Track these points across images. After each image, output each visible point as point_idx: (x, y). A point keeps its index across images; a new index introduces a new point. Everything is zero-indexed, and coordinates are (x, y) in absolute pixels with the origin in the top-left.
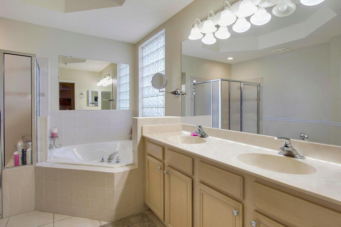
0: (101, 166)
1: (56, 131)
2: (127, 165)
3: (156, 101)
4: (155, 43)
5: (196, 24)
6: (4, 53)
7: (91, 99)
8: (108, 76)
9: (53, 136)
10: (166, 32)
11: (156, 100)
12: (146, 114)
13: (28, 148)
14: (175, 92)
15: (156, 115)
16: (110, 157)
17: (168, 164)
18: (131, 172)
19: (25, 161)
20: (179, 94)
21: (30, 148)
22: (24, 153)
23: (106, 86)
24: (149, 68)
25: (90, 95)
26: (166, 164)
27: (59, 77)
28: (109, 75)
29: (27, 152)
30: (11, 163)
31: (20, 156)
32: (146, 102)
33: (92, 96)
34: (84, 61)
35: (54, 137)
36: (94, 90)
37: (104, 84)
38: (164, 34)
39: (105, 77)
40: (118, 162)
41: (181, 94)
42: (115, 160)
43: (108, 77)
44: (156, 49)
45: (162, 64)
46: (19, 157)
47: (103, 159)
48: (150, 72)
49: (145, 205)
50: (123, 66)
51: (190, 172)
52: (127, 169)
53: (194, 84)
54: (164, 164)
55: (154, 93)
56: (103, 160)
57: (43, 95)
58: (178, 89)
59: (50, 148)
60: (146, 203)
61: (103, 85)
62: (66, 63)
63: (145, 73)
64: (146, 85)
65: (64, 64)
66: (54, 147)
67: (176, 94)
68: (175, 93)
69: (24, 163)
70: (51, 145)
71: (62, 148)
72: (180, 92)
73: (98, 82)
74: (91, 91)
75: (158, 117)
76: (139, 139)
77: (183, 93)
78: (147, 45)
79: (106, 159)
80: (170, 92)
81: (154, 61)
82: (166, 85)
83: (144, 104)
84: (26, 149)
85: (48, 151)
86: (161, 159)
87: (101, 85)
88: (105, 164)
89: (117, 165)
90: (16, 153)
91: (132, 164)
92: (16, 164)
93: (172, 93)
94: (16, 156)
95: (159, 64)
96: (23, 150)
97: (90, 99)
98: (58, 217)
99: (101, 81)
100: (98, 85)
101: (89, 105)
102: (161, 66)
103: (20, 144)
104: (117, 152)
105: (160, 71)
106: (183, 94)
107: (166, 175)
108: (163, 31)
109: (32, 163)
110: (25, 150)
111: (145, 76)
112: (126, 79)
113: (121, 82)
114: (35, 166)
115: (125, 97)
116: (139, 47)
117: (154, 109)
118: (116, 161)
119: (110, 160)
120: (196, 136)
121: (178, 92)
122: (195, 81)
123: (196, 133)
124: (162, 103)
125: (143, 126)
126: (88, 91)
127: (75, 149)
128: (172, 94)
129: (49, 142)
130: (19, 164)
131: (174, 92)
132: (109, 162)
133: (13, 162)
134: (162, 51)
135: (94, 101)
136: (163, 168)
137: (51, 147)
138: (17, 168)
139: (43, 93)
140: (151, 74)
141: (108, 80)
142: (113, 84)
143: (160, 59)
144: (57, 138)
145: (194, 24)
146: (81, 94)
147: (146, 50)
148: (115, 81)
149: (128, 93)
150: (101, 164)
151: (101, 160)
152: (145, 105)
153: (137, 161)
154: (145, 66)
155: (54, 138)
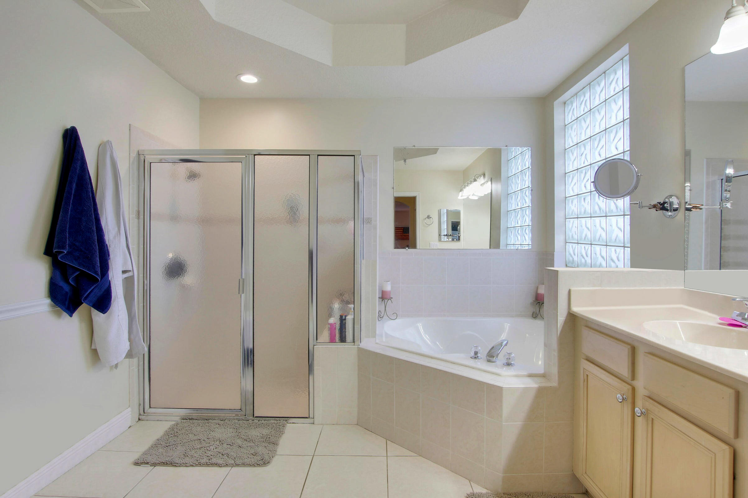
0: (473, 368)
1: (388, 288)
2: (530, 376)
3: (603, 229)
4: (599, 85)
5: (737, 6)
6: (318, 155)
7: (446, 227)
8: (482, 177)
9: (384, 297)
10: (631, 53)
11: (604, 226)
12: (576, 258)
13: (348, 314)
14: (665, 203)
15: (604, 264)
16: (492, 351)
17: (647, 393)
18: (541, 391)
19: (344, 335)
20: (676, 210)
21: (352, 315)
22: (343, 320)
23: (476, 198)
24: (583, 149)
25: (444, 218)
26: (641, 392)
27: (393, 188)
28: (484, 175)
29: (346, 320)
30: (325, 336)
31: (338, 327)
32: (574, 229)
33: (447, 220)
34: (434, 151)
35: (386, 299)
36: (453, 208)
37: (473, 195)
38: (627, 58)
39: (475, 180)
40: (508, 364)
41: (682, 210)
42: (501, 359)
43: (481, 180)
44: (603, 99)
45: (620, 134)
46: (335, 329)
47: (476, 353)
48: (586, 158)
49: (575, 479)
50: (516, 151)
51: (727, 429)
52: (533, 384)
53: (729, 179)
54: (634, 389)
55: (597, 208)
56: (476, 356)
57: (369, 221)
58: (671, 196)
59: (380, 319)
60: (579, 475)
61: (471, 197)
62: (405, 161)
63: (571, 163)
64: (573, 190)
65: (403, 161)
66: (385, 317)
67: (667, 210)
68: (662, 207)
69: (343, 339)
70: (380, 313)
71: (398, 321)
72: (679, 204)
73: (461, 190)
74: (445, 211)
75: (608, 269)
76: (562, 318)
77: (690, 204)
78: (576, 94)
79: (483, 354)
80: (648, 205)
81: (597, 131)
82: (636, 188)
83: (569, 234)
84: (346, 316)
85: (377, 322)
86: (626, 375)
87: (466, 197)
88: (481, 364)
89: (506, 372)
90: (332, 321)
91: (543, 376)
92: (332, 340)
93: (654, 206)
94: (331, 325)
95: (612, 138)
96: (341, 316)
97: (444, 226)
98: (394, 449)
99: (467, 188)
100: (460, 198)
101: (442, 240)
102: (616, 140)
103: (336, 306)
104: (505, 342)
105: (615, 152)
106: (689, 210)
107: (640, 421)
108: (625, 49)
109: (354, 342)
110: (344, 318)
111: (569, 168)
112: (523, 180)
113: (510, 188)
114: (358, 347)
115: (519, 222)
116: (555, 103)
117: (598, 248)
118: (505, 361)
119: (491, 356)
120: (741, 326)
121: (671, 204)
122: (730, 171)
123: (739, 319)
124: (621, 235)
125: (572, 289)
126: (440, 210)
127: (420, 326)
128: (654, 210)
129: (378, 306)
130: (335, 339)
131: (659, 203)
132: (489, 361)
133: (328, 335)
134: (620, 103)
135: (450, 232)
136: (630, 400)
137: (380, 317)
138: (333, 346)
139: (369, 219)
140: (586, 164)
141: (481, 185)
142: (491, 193)
143: (613, 122)
144: (390, 300)
145: (733, 7)
146: (429, 217)
147: (575, 105)
148: (497, 187)
149: (527, 213)
150: (472, 363)
151: (472, 354)
152: (572, 236)
153: (555, 370)
154: (571, 144)
155: (386, 301)
